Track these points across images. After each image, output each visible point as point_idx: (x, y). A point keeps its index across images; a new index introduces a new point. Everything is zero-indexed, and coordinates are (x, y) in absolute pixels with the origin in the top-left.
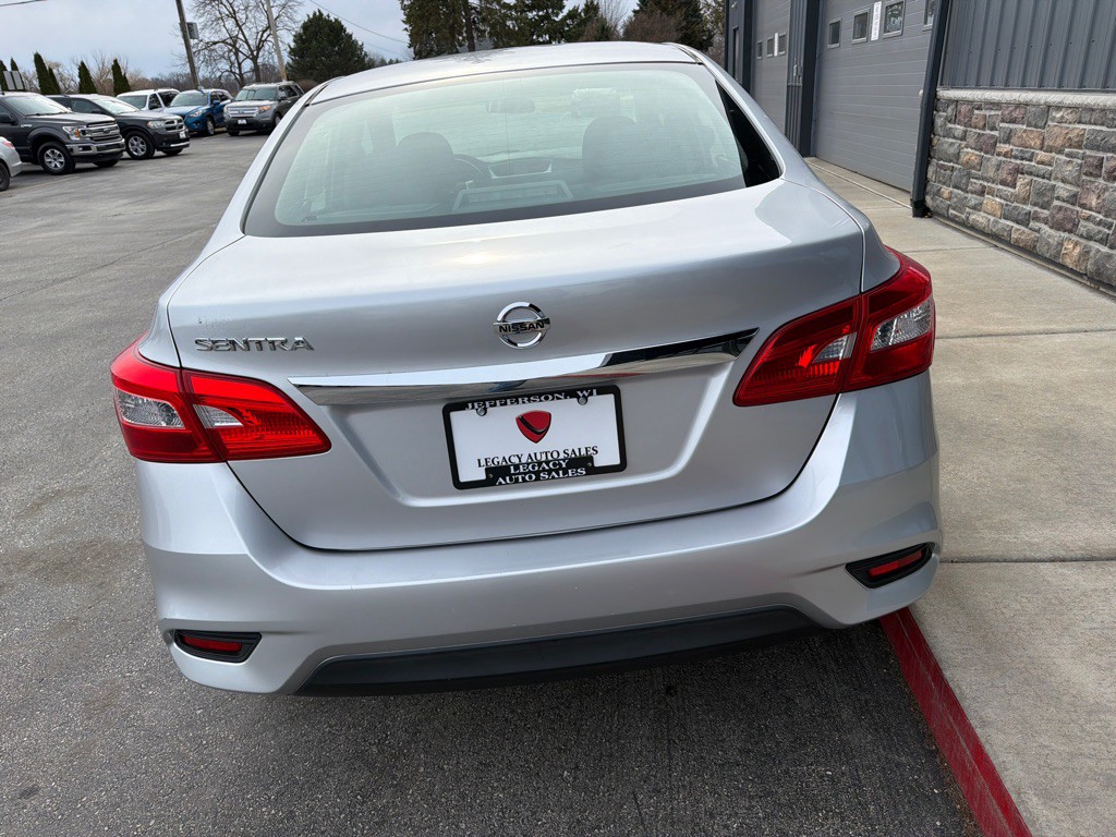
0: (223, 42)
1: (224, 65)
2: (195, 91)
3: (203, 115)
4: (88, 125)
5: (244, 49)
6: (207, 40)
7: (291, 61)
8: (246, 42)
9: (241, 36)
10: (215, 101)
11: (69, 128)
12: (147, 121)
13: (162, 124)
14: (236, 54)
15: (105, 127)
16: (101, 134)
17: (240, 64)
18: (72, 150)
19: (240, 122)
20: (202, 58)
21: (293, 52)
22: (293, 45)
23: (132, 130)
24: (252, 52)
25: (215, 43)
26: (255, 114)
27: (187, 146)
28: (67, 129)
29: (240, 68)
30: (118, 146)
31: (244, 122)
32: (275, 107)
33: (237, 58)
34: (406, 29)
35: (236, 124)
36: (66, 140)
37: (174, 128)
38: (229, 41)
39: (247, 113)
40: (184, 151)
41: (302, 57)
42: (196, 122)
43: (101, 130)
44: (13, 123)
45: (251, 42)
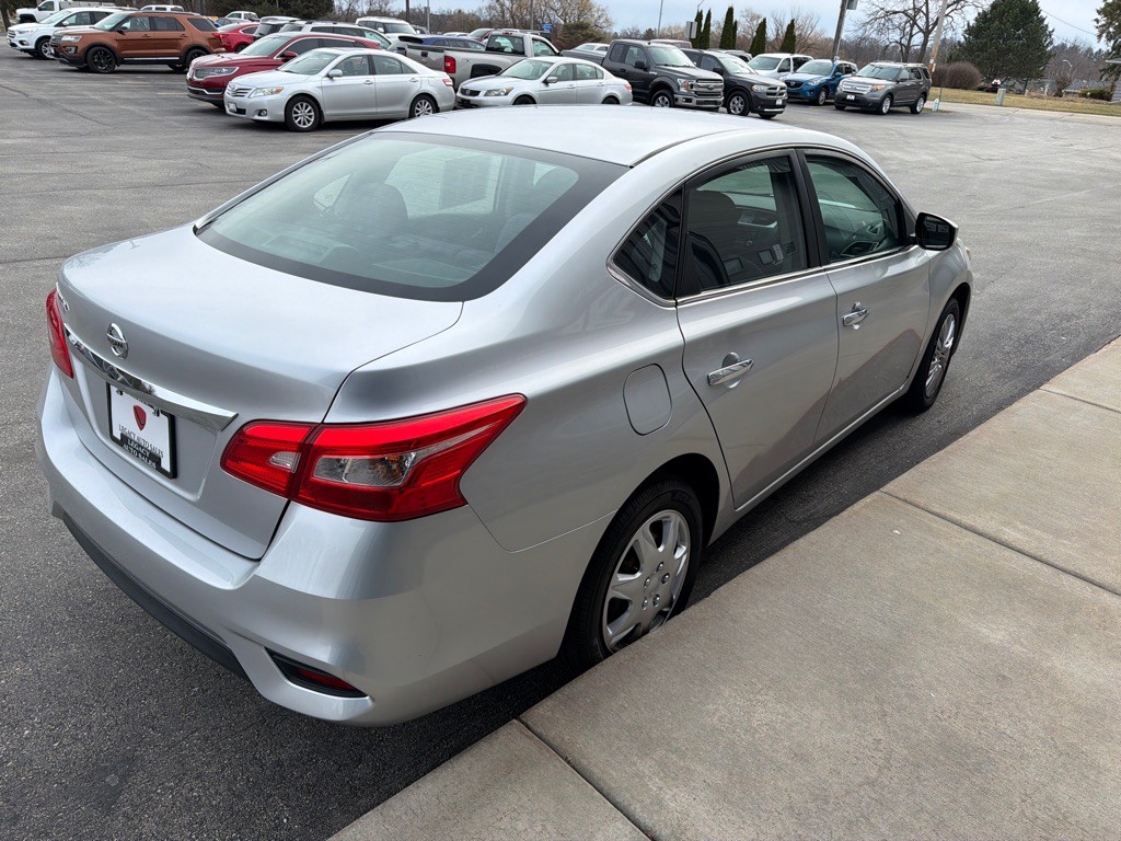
0: (905, 12)
1: (895, 36)
2: (829, 61)
3: (820, 84)
4: (698, 80)
5: (921, 22)
6: (888, 9)
7: (963, 40)
8: (927, 15)
9: (924, 9)
10: (838, 73)
11: (683, 81)
12: (753, 84)
13: (765, 89)
14: (912, 27)
15: (712, 85)
16: (706, 90)
17: (911, 36)
18: (677, 99)
19: (849, 97)
20: (875, 26)
21: (970, 30)
22: (972, 23)
23: (737, 90)
24: (928, 26)
25: (895, 13)
26: (866, 92)
27: (781, 112)
28: (681, 81)
29: (909, 41)
30: (715, 103)
31: (853, 97)
32: (890, 88)
33: (911, 30)
34: (1097, 21)
35: (845, 99)
36: (676, 91)
37: (774, 94)
38: (911, 12)
39: (859, 89)
40: (777, 117)
41: (976, 37)
42: (810, 91)
43: (707, 87)
44: (646, 70)
45: (930, 15)
